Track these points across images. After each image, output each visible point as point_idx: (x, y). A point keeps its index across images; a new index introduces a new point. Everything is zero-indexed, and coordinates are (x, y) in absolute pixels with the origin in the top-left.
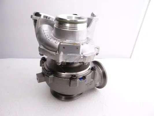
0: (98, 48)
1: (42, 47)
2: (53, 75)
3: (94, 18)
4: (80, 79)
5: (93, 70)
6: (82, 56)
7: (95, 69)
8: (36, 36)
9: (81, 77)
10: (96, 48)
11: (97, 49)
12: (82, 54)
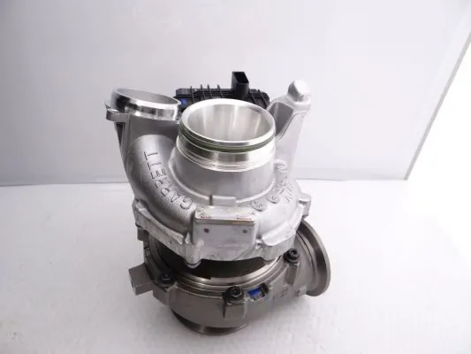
0: (304, 203)
1: (142, 210)
2: (176, 283)
3: (297, 103)
4: (252, 293)
5: (289, 262)
6: (259, 244)
7: (295, 259)
8: (125, 166)
9: (255, 287)
10: (301, 202)
11: (301, 205)
12: (259, 237)
